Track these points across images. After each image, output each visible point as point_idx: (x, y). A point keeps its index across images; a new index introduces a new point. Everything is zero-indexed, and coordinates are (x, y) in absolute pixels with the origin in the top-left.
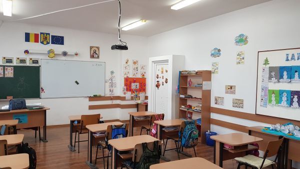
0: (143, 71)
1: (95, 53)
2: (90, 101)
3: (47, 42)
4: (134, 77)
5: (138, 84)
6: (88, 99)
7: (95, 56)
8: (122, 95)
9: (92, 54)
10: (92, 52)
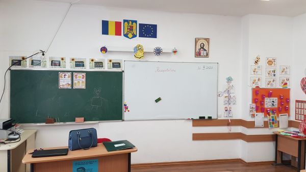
0: (284, 77)
1: (203, 48)
2: (194, 125)
3: (133, 34)
4: (269, 87)
5: (276, 99)
6: (191, 123)
7: (203, 53)
8: (249, 119)
9: (197, 50)
10: (198, 47)
